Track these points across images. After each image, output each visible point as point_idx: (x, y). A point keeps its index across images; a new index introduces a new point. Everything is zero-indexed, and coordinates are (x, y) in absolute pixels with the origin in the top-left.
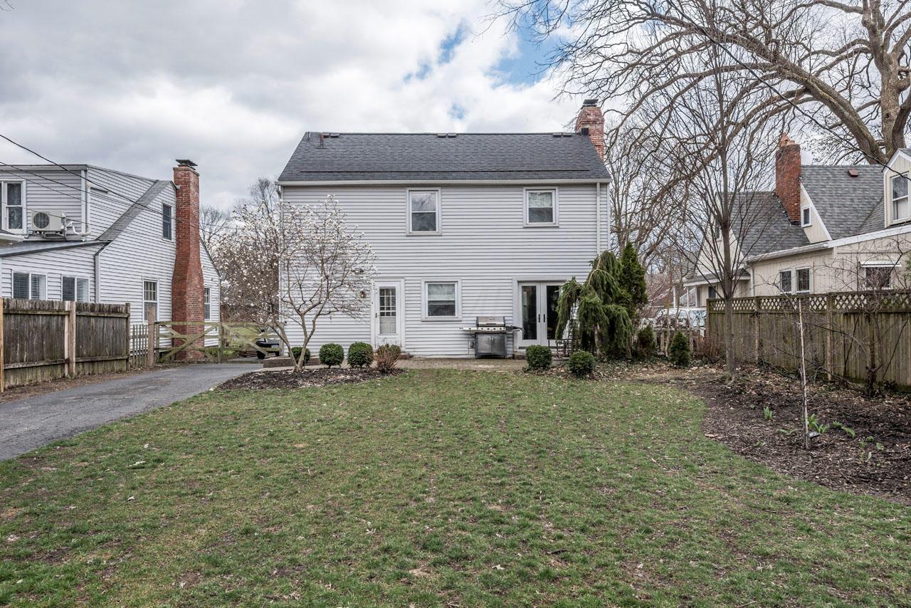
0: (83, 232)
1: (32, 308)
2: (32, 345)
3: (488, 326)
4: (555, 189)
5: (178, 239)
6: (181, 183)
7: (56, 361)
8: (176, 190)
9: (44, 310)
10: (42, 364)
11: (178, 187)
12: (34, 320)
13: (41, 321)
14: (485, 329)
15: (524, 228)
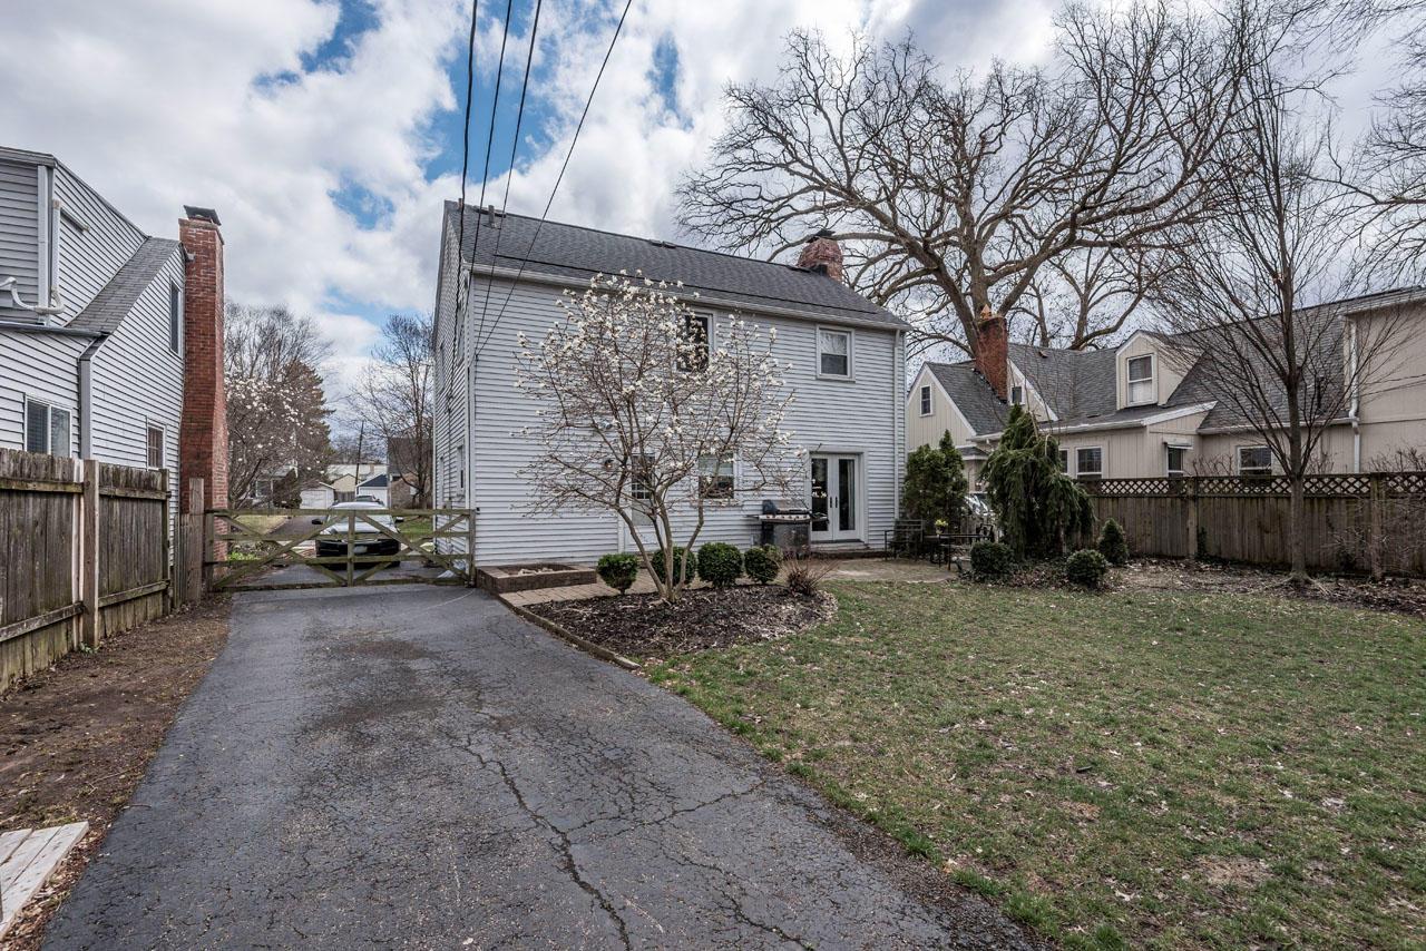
0: (43, 305)
1: (15, 473)
2: (16, 576)
3: (791, 513)
4: (850, 333)
5: (188, 353)
6: (196, 249)
7: (60, 614)
8: (186, 261)
9: (37, 480)
10: (36, 626)
11: (191, 256)
12: (19, 506)
13: (33, 508)
14: (786, 517)
15: (817, 379)
